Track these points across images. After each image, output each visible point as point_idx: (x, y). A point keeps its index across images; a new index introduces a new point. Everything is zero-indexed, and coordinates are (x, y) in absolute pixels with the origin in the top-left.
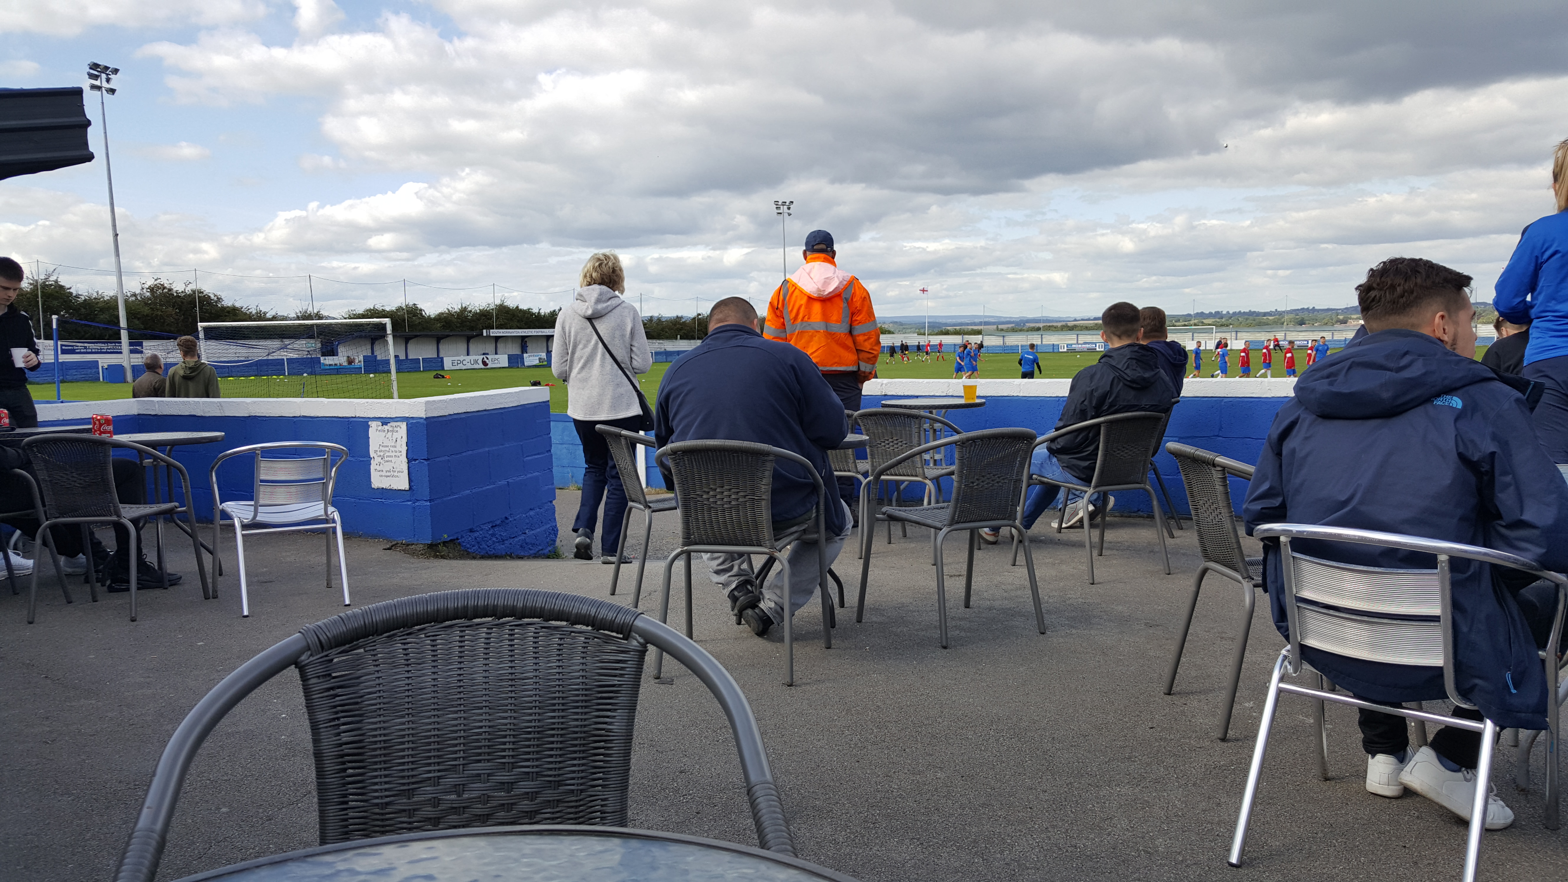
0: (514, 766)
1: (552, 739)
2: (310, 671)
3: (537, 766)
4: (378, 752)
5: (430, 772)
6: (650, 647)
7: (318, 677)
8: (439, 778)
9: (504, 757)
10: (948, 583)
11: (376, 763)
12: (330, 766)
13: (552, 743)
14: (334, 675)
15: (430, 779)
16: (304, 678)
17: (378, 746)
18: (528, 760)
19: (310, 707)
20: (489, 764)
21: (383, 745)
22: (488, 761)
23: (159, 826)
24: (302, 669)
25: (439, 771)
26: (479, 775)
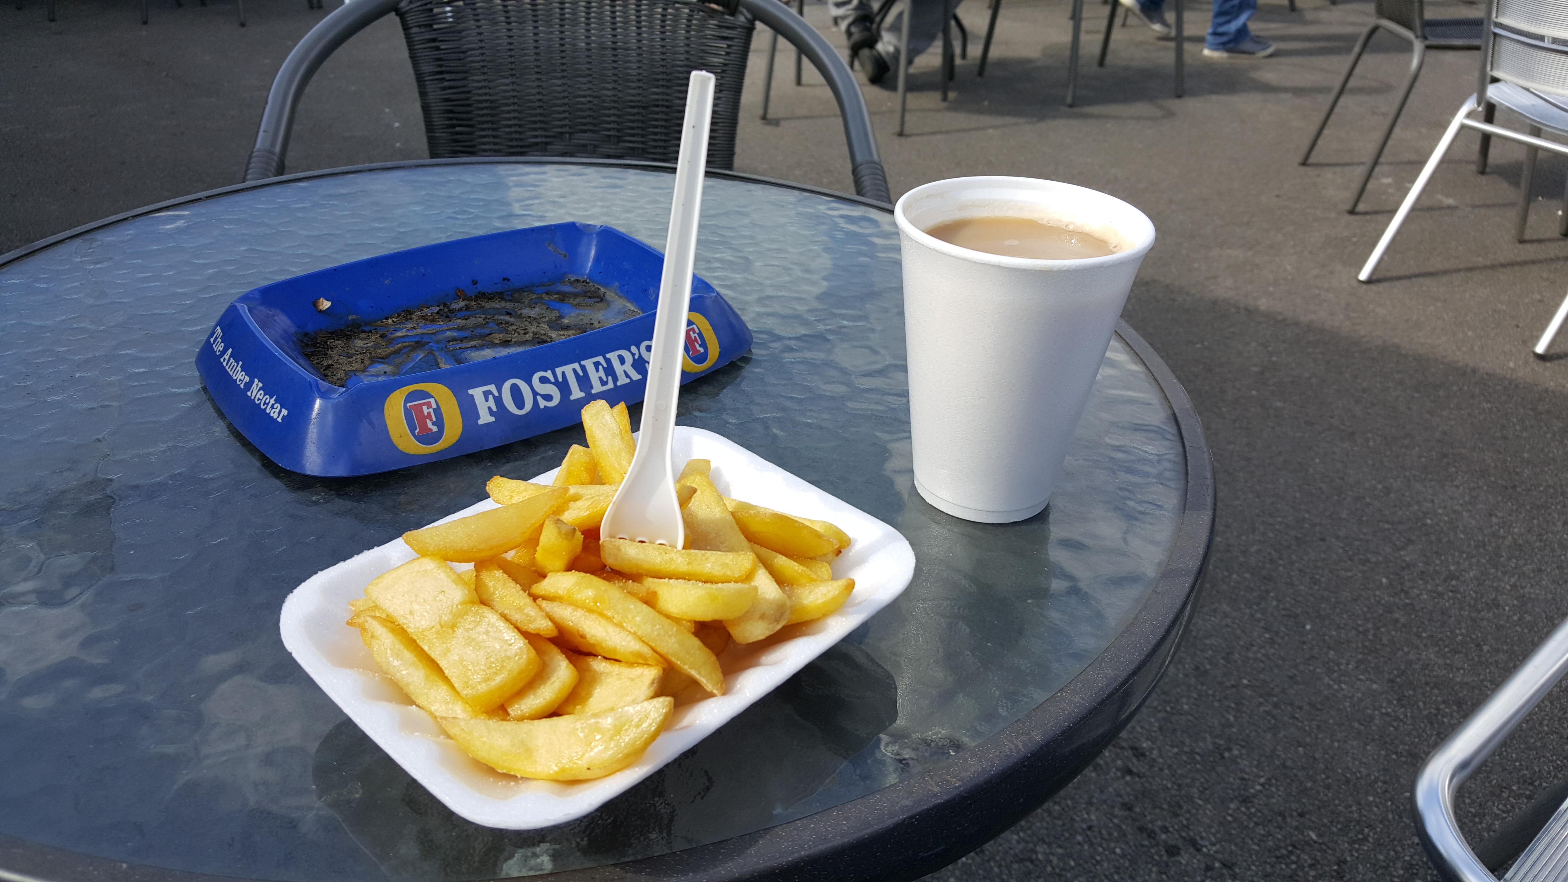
0: (619, 139)
1: (656, 116)
2: (411, 19)
3: (643, 143)
4: (485, 112)
5: (537, 137)
6: (759, 25)
7: (419, 26)
8: (547, 143)
9: (609, 130)
10: (1084, 38)
11: (483, 123)
12: (438, 120)
13: (657, 120)
14: (435, 27)
15: (537, 144)
16: (406, 28)
17: (485, 105)
18: (633, 135)
19: (413, 58)
20: (595, 135)
21: (488, 105)
22: (594, 132)
23: (278, 149)
24: (402, 15)
25: (546, 137)
26: (585, 146)
